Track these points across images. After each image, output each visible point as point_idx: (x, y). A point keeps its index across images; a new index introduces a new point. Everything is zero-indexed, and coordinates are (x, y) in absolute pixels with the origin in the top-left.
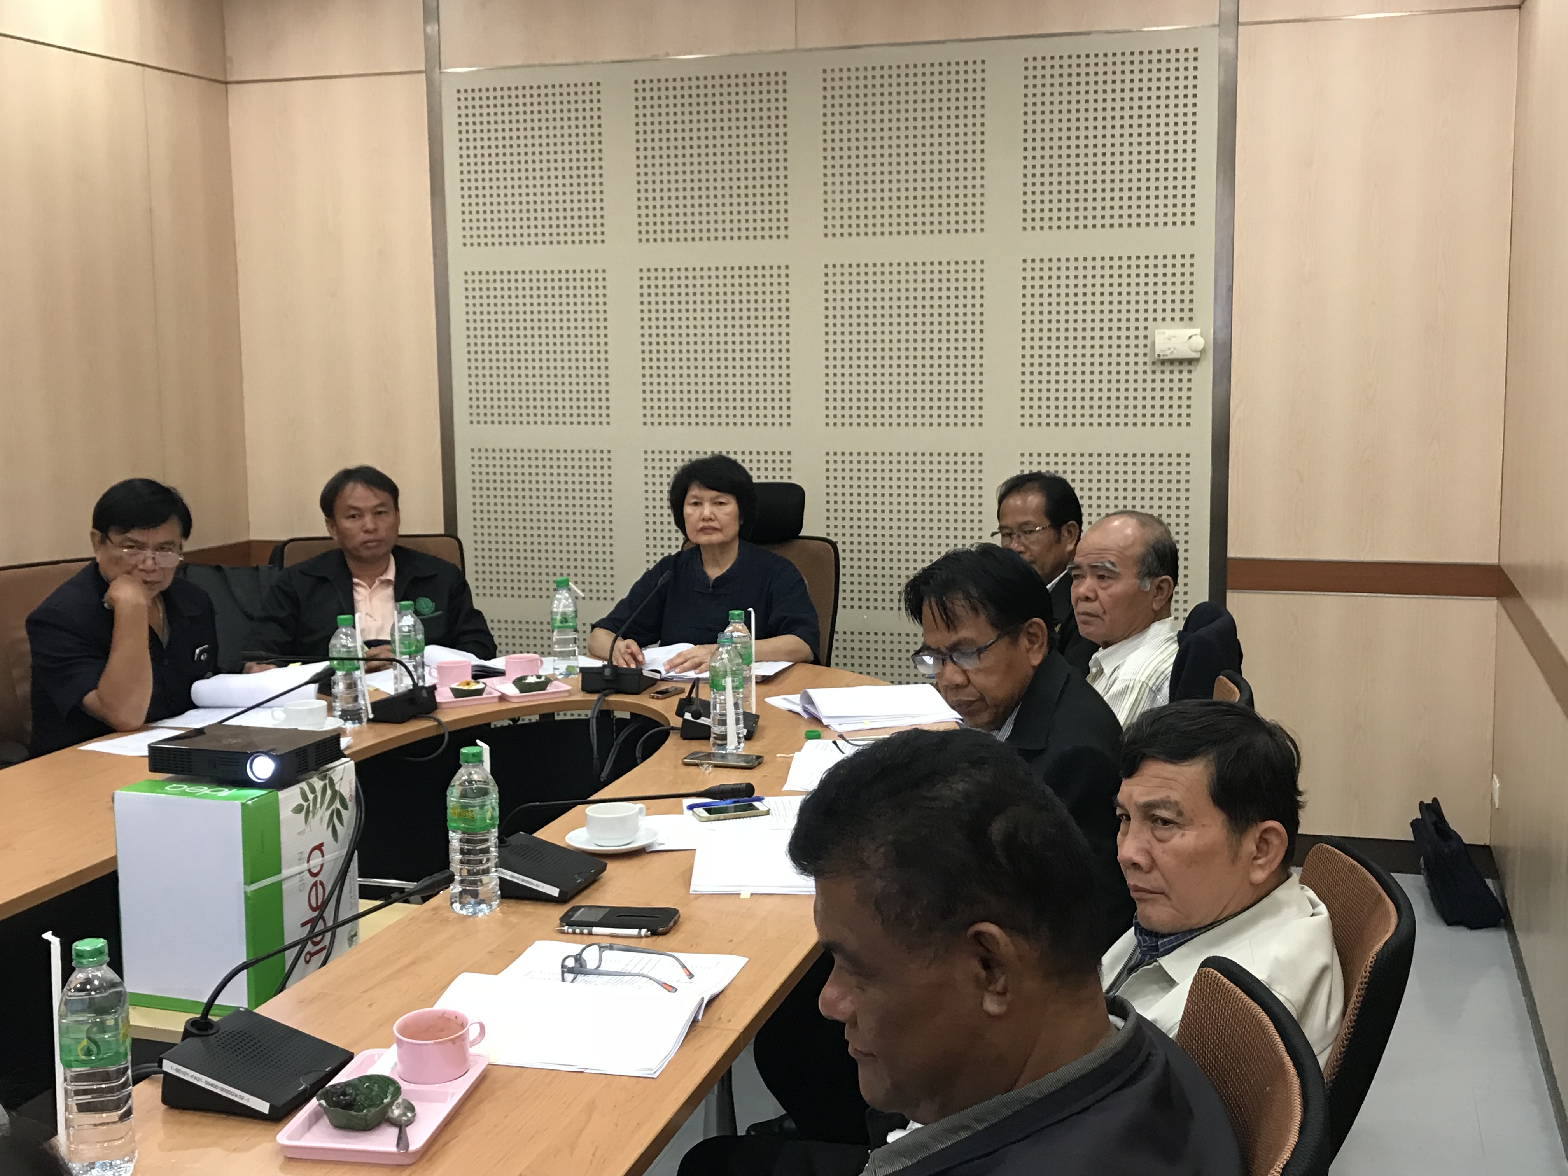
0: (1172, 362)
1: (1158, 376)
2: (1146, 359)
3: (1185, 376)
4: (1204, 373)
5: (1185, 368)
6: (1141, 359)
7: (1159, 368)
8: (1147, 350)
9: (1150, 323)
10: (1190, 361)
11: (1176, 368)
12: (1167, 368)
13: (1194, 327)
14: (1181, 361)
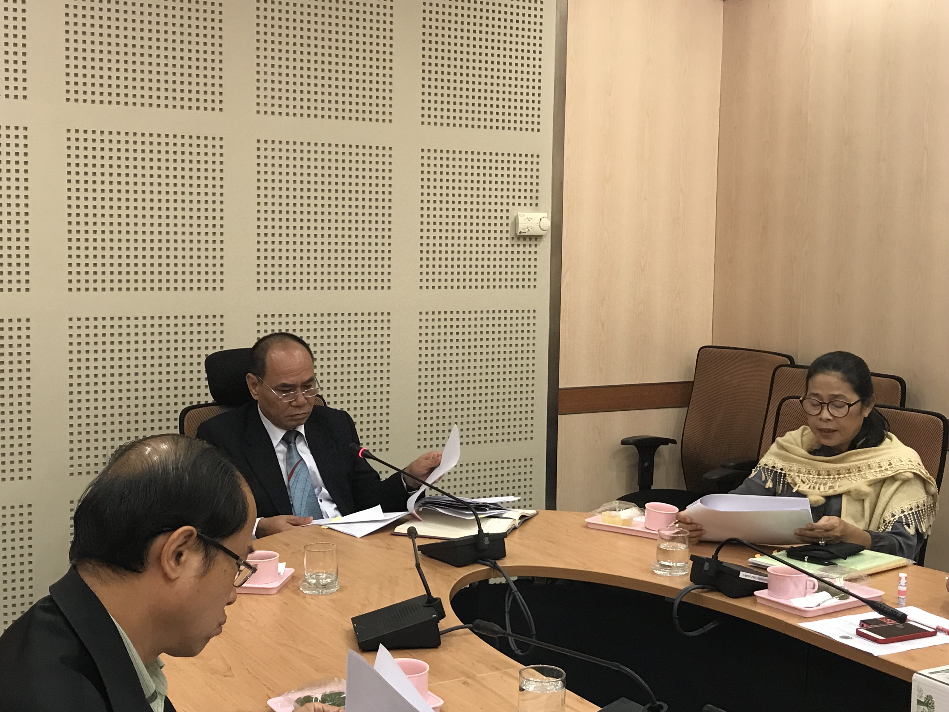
0: (525, 238)
1: (516, 249)
2: (508, 235)
3: (533, 249)
4: (545, 246)
5: (533, 243)
6: (504, 235)
7: (516, 242)
8: (508, 228)
9: (510, 207)
10: (537, 238)
11: (527, 243)
12: (522, 243)
13: (537, 211)
14: (530, 237)
